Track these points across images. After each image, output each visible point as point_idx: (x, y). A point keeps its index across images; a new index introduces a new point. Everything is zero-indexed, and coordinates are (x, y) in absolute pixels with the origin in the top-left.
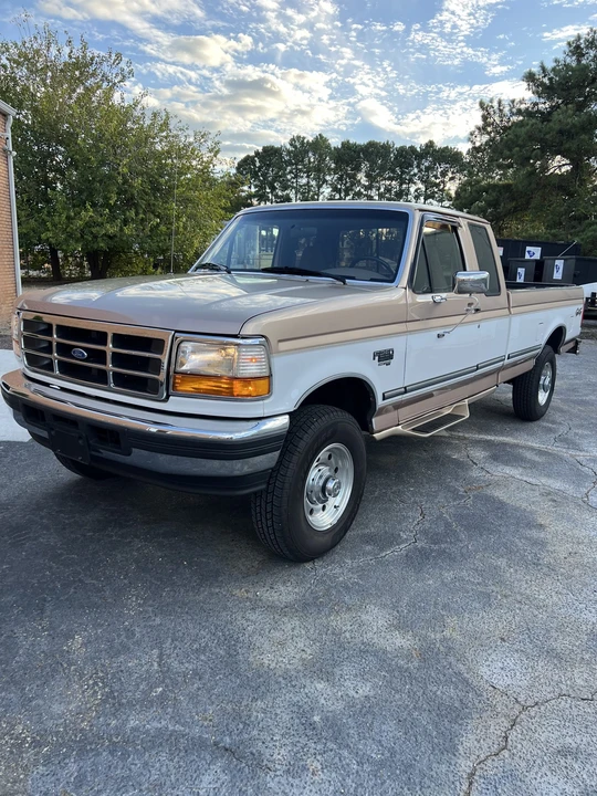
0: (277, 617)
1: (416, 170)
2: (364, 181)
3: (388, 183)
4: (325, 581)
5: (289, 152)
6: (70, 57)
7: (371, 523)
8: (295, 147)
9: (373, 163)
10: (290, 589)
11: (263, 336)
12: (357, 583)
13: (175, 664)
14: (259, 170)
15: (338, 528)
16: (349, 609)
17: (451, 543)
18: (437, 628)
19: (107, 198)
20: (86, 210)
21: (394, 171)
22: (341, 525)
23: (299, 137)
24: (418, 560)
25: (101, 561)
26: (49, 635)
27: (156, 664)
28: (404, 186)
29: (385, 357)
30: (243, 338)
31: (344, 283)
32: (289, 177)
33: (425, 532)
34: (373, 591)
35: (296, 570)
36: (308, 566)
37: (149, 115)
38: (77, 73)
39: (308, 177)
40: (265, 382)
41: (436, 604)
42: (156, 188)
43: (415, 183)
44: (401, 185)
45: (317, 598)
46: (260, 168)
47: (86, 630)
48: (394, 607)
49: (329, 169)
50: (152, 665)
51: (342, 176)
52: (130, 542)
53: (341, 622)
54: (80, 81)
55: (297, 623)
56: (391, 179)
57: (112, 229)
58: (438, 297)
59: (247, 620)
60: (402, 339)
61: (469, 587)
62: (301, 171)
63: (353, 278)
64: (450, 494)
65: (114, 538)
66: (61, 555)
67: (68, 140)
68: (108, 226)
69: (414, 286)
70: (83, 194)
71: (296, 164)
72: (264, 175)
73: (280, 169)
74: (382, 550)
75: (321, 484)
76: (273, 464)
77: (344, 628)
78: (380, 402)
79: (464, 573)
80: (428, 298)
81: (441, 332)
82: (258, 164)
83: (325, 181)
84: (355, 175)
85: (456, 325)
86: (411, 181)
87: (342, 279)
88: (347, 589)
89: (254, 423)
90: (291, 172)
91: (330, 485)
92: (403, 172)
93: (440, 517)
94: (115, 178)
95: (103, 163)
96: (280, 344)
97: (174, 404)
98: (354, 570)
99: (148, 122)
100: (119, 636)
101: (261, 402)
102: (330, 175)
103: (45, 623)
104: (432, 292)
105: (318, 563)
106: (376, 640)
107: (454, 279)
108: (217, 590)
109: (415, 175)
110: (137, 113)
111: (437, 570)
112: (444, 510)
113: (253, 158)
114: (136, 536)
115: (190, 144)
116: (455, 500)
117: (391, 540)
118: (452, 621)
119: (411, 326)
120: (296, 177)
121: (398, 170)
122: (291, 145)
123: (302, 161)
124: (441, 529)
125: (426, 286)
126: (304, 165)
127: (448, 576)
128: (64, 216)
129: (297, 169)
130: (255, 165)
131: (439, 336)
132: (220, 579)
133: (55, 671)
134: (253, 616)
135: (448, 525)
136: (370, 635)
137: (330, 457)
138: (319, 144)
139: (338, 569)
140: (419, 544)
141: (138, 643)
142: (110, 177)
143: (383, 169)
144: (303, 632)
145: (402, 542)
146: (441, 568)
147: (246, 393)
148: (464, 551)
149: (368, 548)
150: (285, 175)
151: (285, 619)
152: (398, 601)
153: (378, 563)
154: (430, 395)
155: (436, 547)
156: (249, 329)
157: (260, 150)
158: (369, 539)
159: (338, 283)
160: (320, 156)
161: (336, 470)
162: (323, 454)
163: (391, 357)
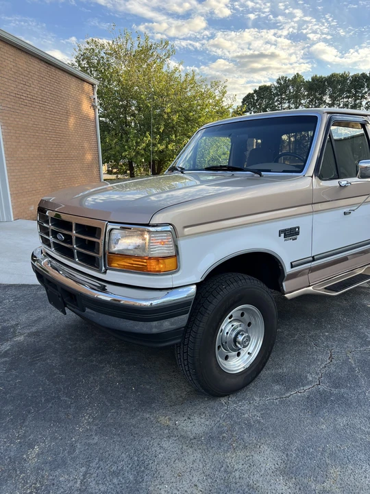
0: (185, 447)
1: (366, 90)
2: (328, 100)
3: (345, 100)
4: (232, 417)
5: (276, 88)
6: (139, 47)
7: (285, 364)
8: (280, 84)
9: (334, 88)
10: (203, 420)
11: (170, 224)
12: (259, 422)
13: (93, 484)
14: (257, 102)
15: (249, 372)
16: (245, 447)
17: (351, 387)
18: (319, 478)
19: (158, 129)
20: (147, 137)
21: (349, 92)
22: (253, 368)
23: (283, 77)
24: (319, 403)
25: (79, 381)
26: (20, 443)
27: (79, 481)
28: (358, 101)
29: (291, 233)
30: (153, 226)
31: (261, 175)
32: (276, 104)
33: (329, 375)
34: (270, 431)
35: (212, 403)
36: (223, 400)
37: (183, 75)
38: (143, 56)
39: (289, 102)
40: (173, 260)
41: (324, 450)
42: (187, 120)
43: (366, 98)
44: (355, 101)
45: (221, 433)
46: (257, 100)
47: (44, 442)
48: (285, 450)
49: (304, 96)
50: (76, 482)
51: (312, 100)
52: (103, 367)
53: (235, 460)
54: (144, 60)
55: (199, 456)
56: (348, 97)
57: (161, 147)
58: (344, 182)
59: (161, 447)
60: (308, 218)
61: (359, 436)
62: (284, 99)
63: (269, 171)
64: (360, 341)
65: (94, 363)
66: (55, 374)
67: (136, 97)
68: (159, 145)
69: (320, 174)
70: (145, 127)
71: (281, 95)
72: (260, 104)
73: (270, 99)
74: (288, 390)
75: (233, 336)
76: (184, 323)
77: (236, 467)
78: (288, 270)
79: (357, 421)
80: (335, 183)
81: (347, 210)
82: (256, 98)
83: (300, 104)
84: (322, 97)
85: (361, 204)
86: (363, 97)
87: (259, 172)
88: (249, 426)
89: (165, 292)
90: (277, 101)
91: (240, 338)
92: (356, 92)
93: (346, 362)
94: (162, 116)
95: (156, 107)
96: (186, 230)
97: (111, 276)
98: (259, 408)
99: (183, 79)
100: (64, 450)
101: (170, 276)
102: (304, 99)
103: (22, 432)
104: (338, 178)
105: (232, 398)
106: (260, 484)
107: (357, 167)
108: (148, 416)
109: (366, 93)
110: (176, 75)
111: (333, 414)
112: (350, 355)
113: (253, 94)
114: (109, 363)
115: (209, 90)
116: (362, 346)
117: (298, 381)
118: (334, 471)
119: (319, 207)
120: (281, 103)
121: (353, 91)
122: (278, 83)
123: (285, 92)
124: (344, 373)
125: (334, 173)
126: (286, 95)
127: (342, 421)
128: (134, 142)
129: (282, 98)
130: (254, 99)
131: (345, 213)
132: (153, 405)
133: (10, 476)
134: (165, 444)
135: (352, 370)
136: (256, 476)
137: (242, 315)
138: (296, 80)
139: (246, 406)
140: (321, 387)
141: (74, 459)
142: (160, 115)
143: (342, 91)
144: (201, 466)
145: (308, 384)
146: (336, 413)
147: (157, 269)
148: (361, 397)
149: (277, 387)
150: (273, 103)
151: (190, 451)
152: (290, 444)
153: (281, 402)
154: (345, 259)
155: (335, 391)
156: (157, 219)
157: (257, 89)
158: (279, 379)
159: (256, 175)
160: (298, 88)
161: (249, 324)
162: (235, 312)
163: (298, 233)
